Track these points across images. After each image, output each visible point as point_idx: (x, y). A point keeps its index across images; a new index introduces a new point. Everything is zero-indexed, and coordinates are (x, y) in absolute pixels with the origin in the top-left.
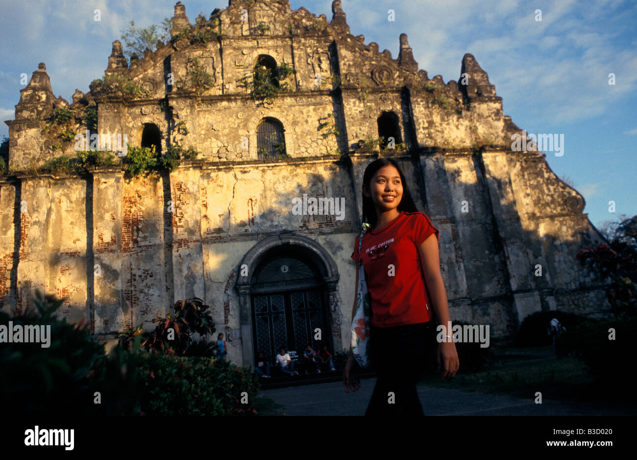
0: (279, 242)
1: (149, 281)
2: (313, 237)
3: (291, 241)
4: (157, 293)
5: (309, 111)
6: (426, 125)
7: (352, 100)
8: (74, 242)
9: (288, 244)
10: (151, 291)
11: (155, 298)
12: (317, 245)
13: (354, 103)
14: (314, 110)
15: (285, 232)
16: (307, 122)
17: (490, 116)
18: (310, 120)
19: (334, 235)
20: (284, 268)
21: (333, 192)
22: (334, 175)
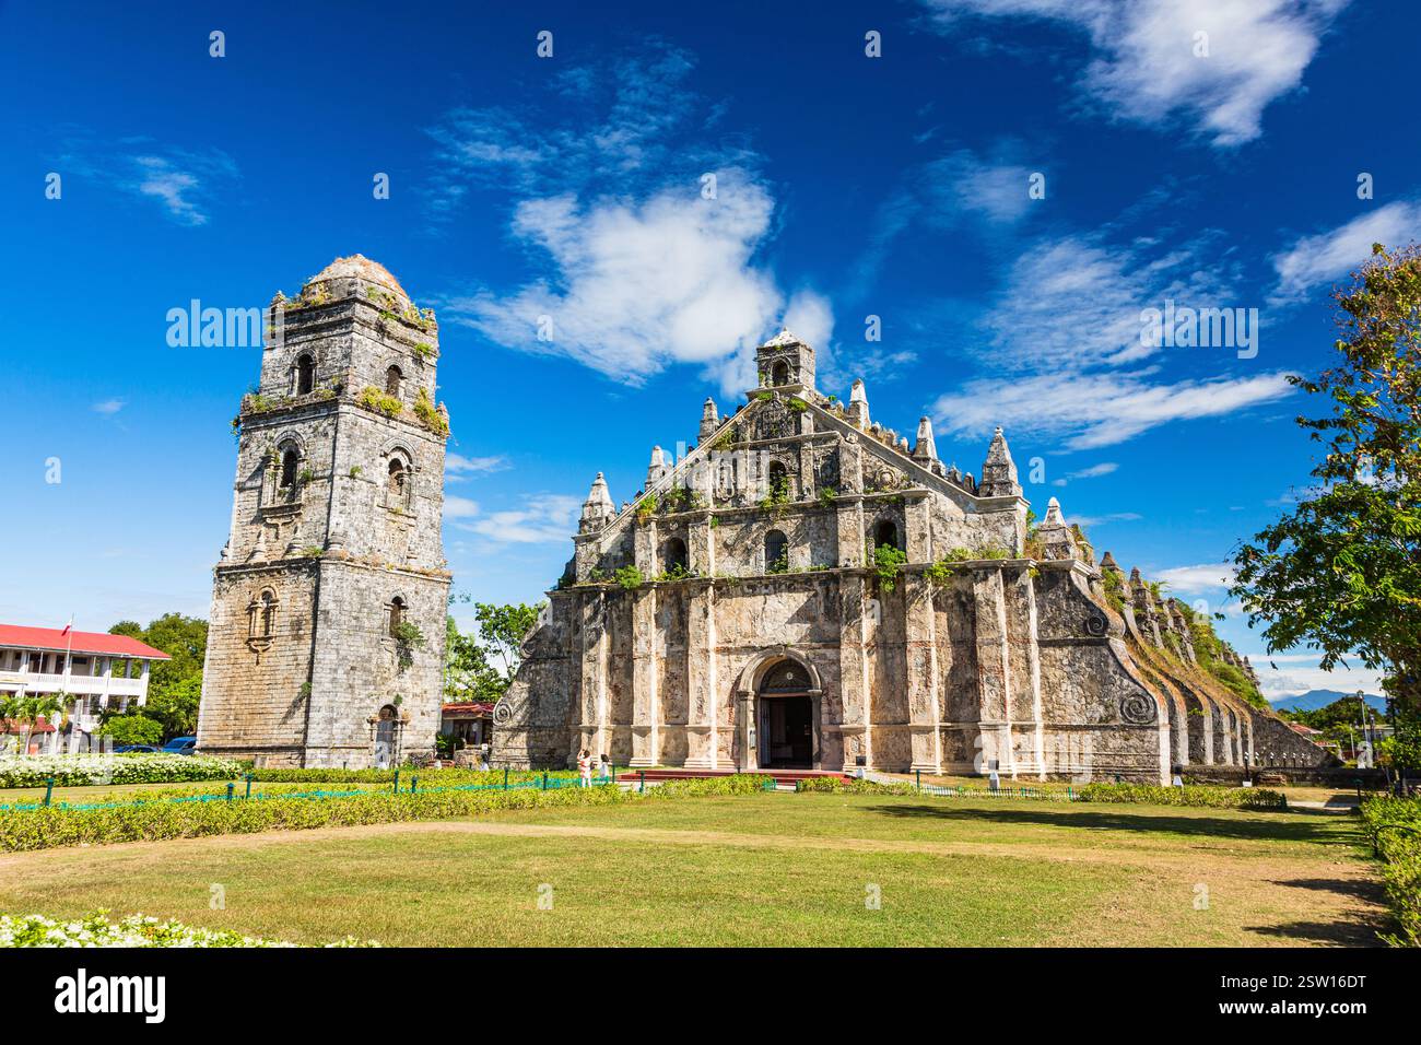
0: (773, 655)
1: (675, 682)
6: (920, 537)
9: (782, 657)
12: (804, 660)
13: (848, 516)
14: (817, 521)
15: (779, 646)
16: (808, 534)
17: (998, 521)
18: (811, 532)
19: (822, 651)
20: (790, 676)
21: (825, 607)
22: (828, 589)
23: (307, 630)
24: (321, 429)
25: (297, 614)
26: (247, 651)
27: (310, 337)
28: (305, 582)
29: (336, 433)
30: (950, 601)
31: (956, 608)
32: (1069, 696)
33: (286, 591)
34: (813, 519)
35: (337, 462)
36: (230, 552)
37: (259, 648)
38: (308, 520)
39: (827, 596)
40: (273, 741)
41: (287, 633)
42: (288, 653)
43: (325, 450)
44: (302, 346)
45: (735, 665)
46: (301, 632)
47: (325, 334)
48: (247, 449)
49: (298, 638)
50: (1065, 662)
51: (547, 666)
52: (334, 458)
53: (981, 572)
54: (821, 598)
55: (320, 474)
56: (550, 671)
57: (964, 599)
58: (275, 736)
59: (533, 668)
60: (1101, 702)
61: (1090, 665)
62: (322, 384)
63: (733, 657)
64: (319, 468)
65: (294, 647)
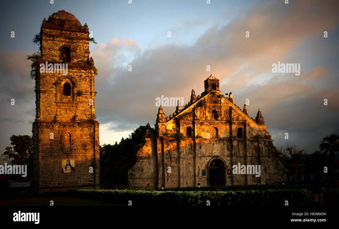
0: (216, 158)
1: (190, 165)
2: (222, 158)
3: (218, 158)
4: (191, 168)
5: (223, 127)
6: (249, 133)
7: (234, 125)
8: (174, 155)
9: (217, 159)
10: (190, 167)
11: (191, 169)
12: (223, 160)
14: (225, 126)
15: (217, 156)
17: (262, 130)
18: (224, 129)
19: (227, 158)
20: (214, 163)
21: (227, 147)
22: (228, 143)
23: (89, 147)
24: (83, 77)
25: (84, 141)
26: (62, 153)
27: (67, 40)
28: (87, 131)
29: (91, 80)
30: (253, 147)
31: (254, 149)
32: (271, 168)
33: (77, 133)
34: (224, 125)
35: (92, 90)
36: (41, 117)
37: (67, 152)
38: (81, 109)
39: (227, 144)
40: (78, 184)
41: (80, 148)
42: (81, 155)
43: (85, 85)
44: (64, 43)
45: (206, 161)
46: (87, 148)
47: (75, 41)
48: (45, 78)
49: (86, 150)
50: (271, 161)
51: (146, 160)
52: (91, 89)
53: (261, 141)
54: (226, 145)
55: (84, 93)
56: (147, 162)
57: (256, 147)
58: (79, 183)
59: (141, 161)
60: (277, 169)
61: (275, 162)
62: (75, 59)
63: (205, 158)
64: (83, 91)
65: (84, 153)
